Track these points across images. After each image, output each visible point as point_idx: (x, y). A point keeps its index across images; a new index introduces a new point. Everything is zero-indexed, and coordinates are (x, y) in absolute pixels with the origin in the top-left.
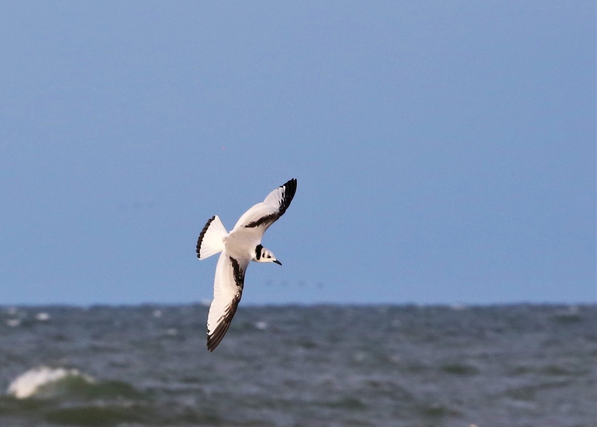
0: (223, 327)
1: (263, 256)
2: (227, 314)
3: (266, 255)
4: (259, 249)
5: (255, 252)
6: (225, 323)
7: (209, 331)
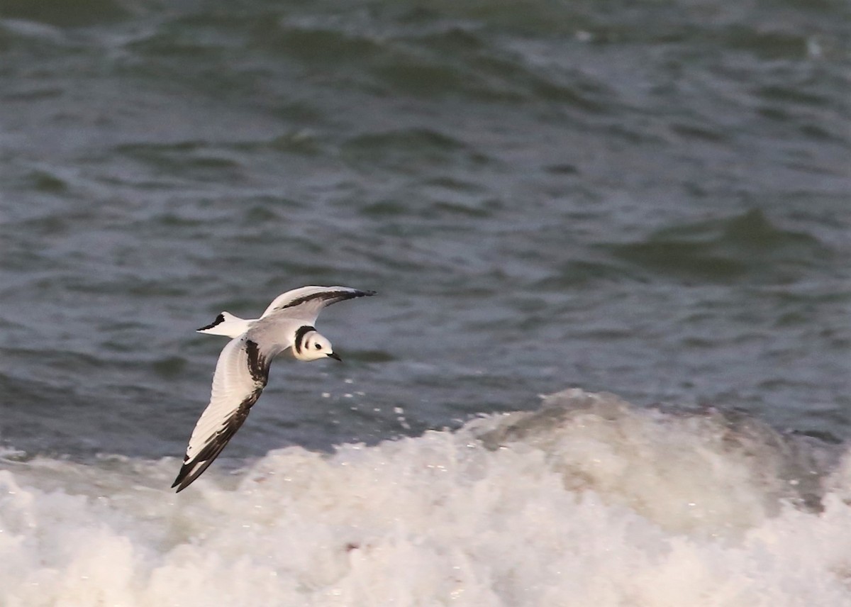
0: (210, 452)
1: (307, 346)
2: (224, 429)
3: (312, 345)
4: (302, 332)
5: (294, 334)
6: (217, 443)
7: (187, 458)
